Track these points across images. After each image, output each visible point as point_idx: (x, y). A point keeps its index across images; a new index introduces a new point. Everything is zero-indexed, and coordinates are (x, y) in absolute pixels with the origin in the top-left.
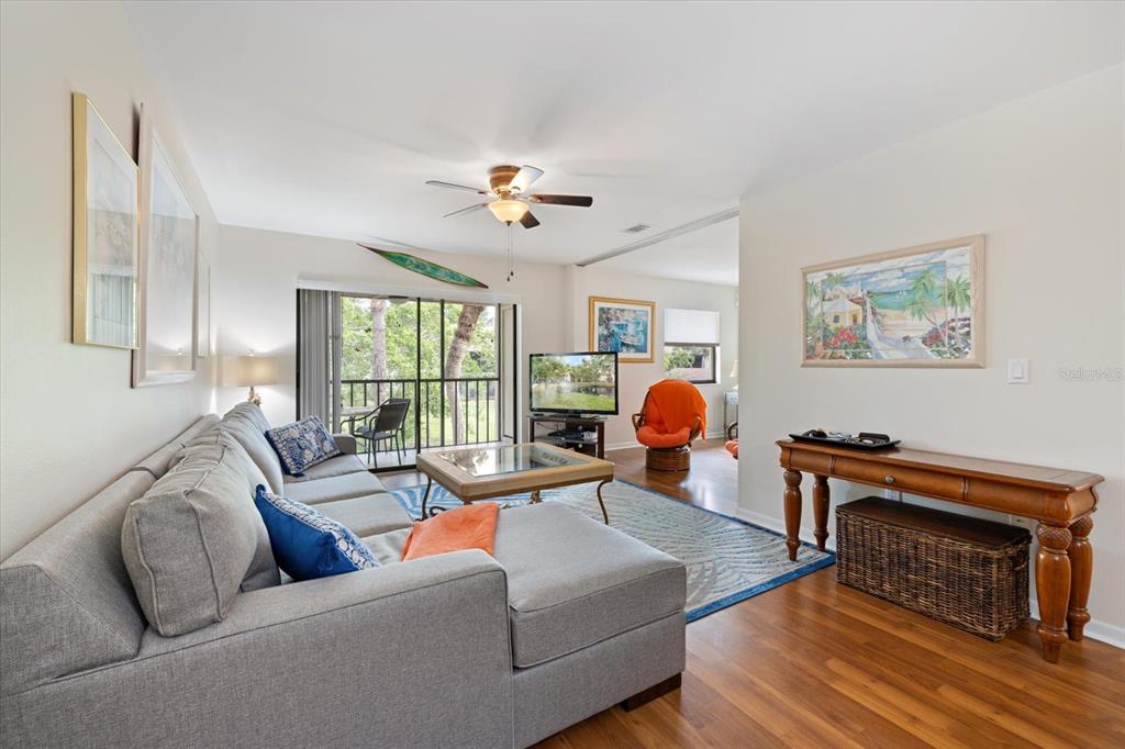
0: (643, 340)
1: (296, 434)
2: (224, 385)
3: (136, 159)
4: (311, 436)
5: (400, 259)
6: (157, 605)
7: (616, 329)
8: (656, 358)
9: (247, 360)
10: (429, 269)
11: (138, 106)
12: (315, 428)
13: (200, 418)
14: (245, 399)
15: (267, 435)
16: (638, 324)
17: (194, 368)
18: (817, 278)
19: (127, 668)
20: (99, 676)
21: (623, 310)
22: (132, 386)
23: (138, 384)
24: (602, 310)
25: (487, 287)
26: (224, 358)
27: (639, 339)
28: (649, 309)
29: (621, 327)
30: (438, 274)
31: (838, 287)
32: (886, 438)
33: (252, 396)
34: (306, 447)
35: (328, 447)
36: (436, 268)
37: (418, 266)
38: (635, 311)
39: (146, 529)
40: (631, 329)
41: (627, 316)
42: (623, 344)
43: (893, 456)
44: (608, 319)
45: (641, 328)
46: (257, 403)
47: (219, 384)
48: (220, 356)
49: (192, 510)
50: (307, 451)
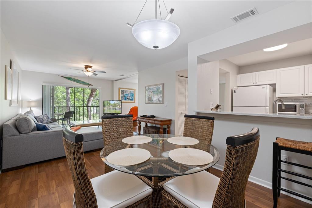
0: (132, 98)
1: (42, 117)
2: (23, 107)
3: (11, 68)
4: (45, 118)
5: (70, 79)
6: (22, 130)
7: (126, 95)
8: (135, 102)
9: (29, 102)
10: (77, 81)
11: (11, 60)
12: (46, 116)
13: (18, 114)
14: (29, 110)
15: (35, 117)
16: (131, 94)
17: (18, 103)
18: (147, 88)
19: (18, 136)
20: (15, 137)
21: (127, 91)
22: (10, 106)
23: (11, 106)
24: (122, 91)
25: (92, 85)
26: (23, 101)
27: (131, 98)
28: (134, 91)
29: (127, 95)
30: (80, 82)
31: (150, 90)
32: (153, 116)
33: (31, 109)
34: (44, 120)
35: (49, 120)
36: (79, 81)
37: (74, 80)
38: (130, 91)
39: (20, 121)
40: (129, 95)
41: (128, 92)
42: (127, 99)
43: (154, 119)
44: (124, 93)
45: (132, 95)
46: (32, 111)
47: (22, 107)
48: (22, 101)
49: (26, 119)
50: (44, 121)
